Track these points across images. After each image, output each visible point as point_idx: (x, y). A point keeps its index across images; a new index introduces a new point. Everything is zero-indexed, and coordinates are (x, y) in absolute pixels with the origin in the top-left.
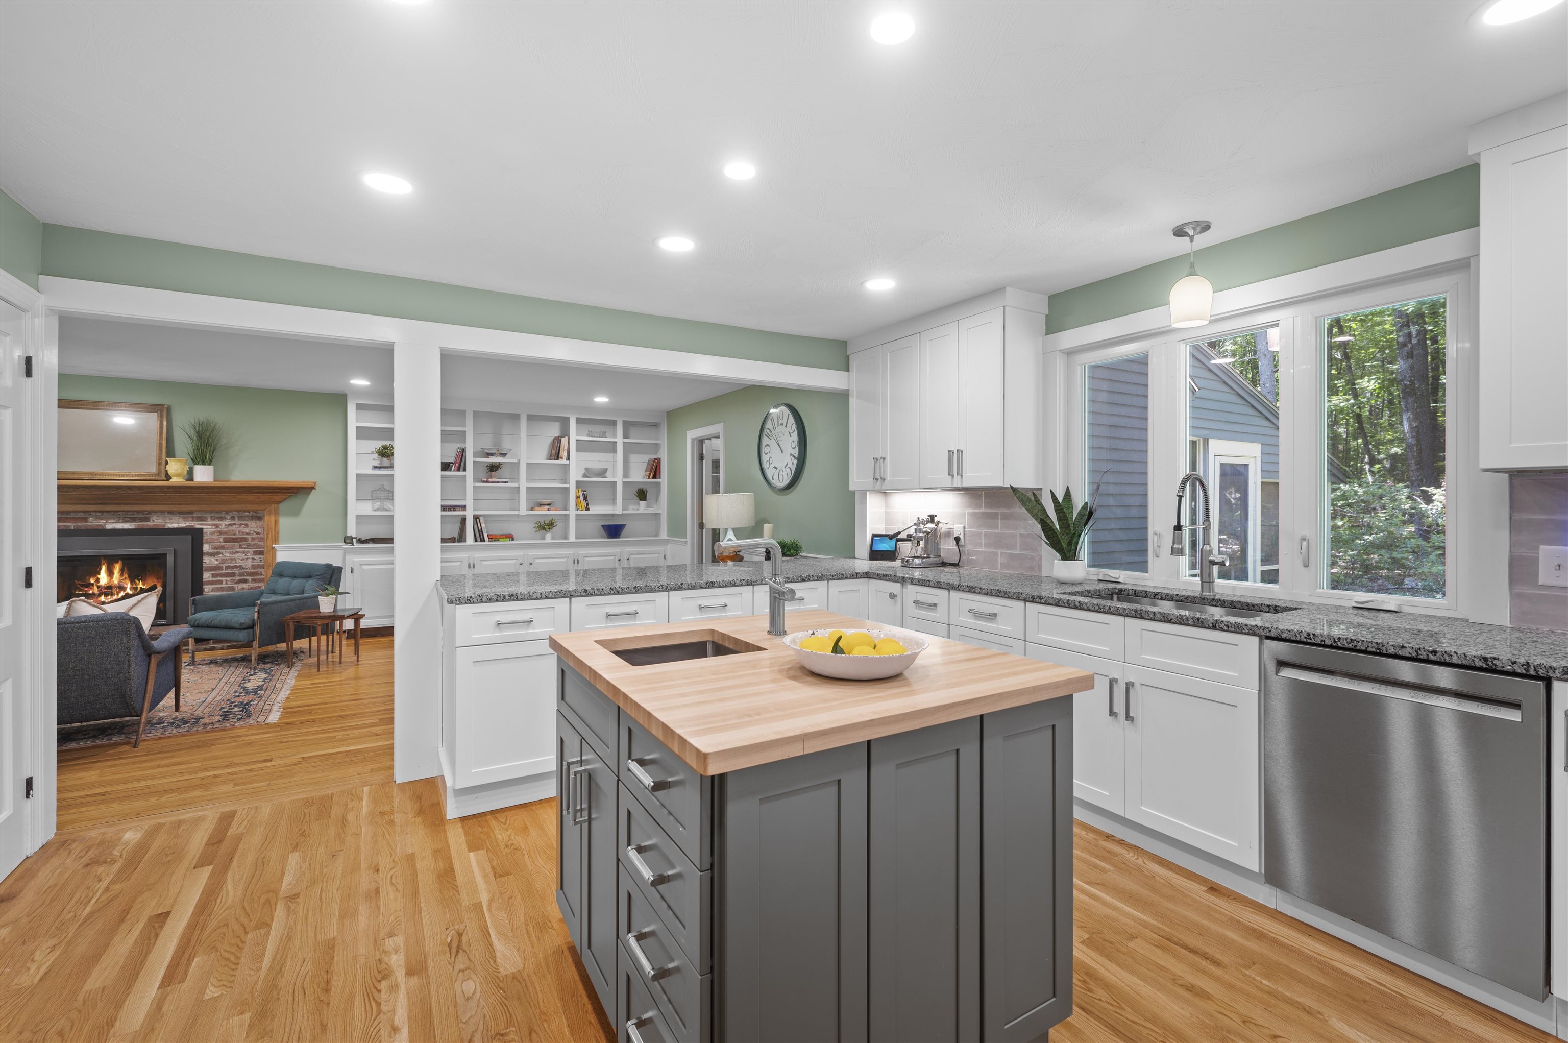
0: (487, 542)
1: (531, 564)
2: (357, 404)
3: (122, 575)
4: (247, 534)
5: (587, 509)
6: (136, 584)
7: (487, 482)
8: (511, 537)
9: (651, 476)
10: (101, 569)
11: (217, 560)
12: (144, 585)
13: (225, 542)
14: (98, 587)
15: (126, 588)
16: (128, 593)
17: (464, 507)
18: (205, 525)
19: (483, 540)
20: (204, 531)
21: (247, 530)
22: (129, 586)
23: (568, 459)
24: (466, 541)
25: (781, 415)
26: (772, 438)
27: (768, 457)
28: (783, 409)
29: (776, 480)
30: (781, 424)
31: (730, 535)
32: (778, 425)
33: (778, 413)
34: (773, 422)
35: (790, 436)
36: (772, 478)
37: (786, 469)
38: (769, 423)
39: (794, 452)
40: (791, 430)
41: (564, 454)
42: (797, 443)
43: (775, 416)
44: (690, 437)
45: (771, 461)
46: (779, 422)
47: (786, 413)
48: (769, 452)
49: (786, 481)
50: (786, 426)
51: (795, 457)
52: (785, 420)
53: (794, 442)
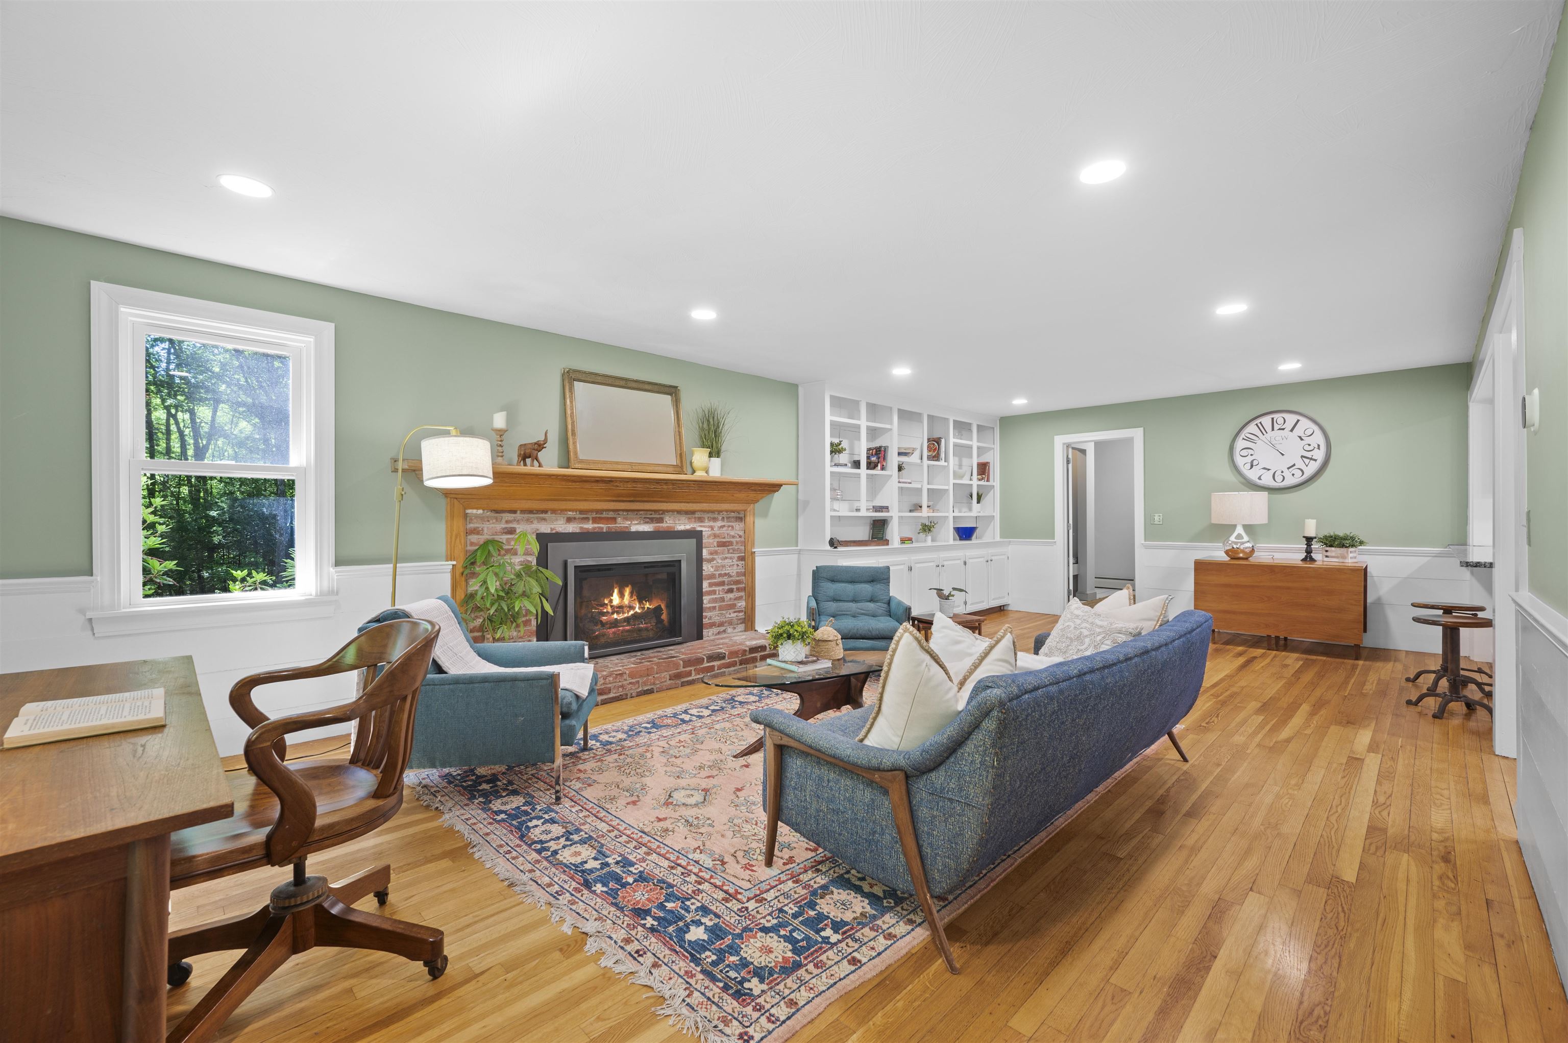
1: (943, 566)
2: (830, 396)
3: (631, 596)
4: (733, 537)
6: (643, 604)
8: (911, 540)
9: (986, 478)
10: (613, 592)
11: (712, 567)
12: (650, 605)
13: (718, 547)
14: (611, 606)
15: (635, 608)
16: (636, 612)
17: (886, 509)
18: (704, 526)
20: (704, 533)
21: (732, 533)
22: (637, 606)
23: (946, 460)
24: (892, 545)
25: (1281, 421)
26: (1259, 442)
27: (1249, 459)
28: (1285, 415)
29: (1267, 480)
30: (1280, 429)
31: (1240, 530)
32: (1273, 429)
33: (1273, 419)
34: (1260, 427)
35: (1302, 439)
36: (1260, 478)
37: (1290, 470)
38: (1252, 428)
39: (1309, 455)
40: (1302, 435)
41: (942, 455)
42: (1319, 445)
43: (1266, 421)
44: (1060, 441)
45: (1255, 463)
46: (1276, 427)
47: (1291, 419)
48: (1252, 455)
49: (1290, 481)
50: (1292, 430)
51: (1311, 459)
52: (1289, 426)
53: (1309, 445)
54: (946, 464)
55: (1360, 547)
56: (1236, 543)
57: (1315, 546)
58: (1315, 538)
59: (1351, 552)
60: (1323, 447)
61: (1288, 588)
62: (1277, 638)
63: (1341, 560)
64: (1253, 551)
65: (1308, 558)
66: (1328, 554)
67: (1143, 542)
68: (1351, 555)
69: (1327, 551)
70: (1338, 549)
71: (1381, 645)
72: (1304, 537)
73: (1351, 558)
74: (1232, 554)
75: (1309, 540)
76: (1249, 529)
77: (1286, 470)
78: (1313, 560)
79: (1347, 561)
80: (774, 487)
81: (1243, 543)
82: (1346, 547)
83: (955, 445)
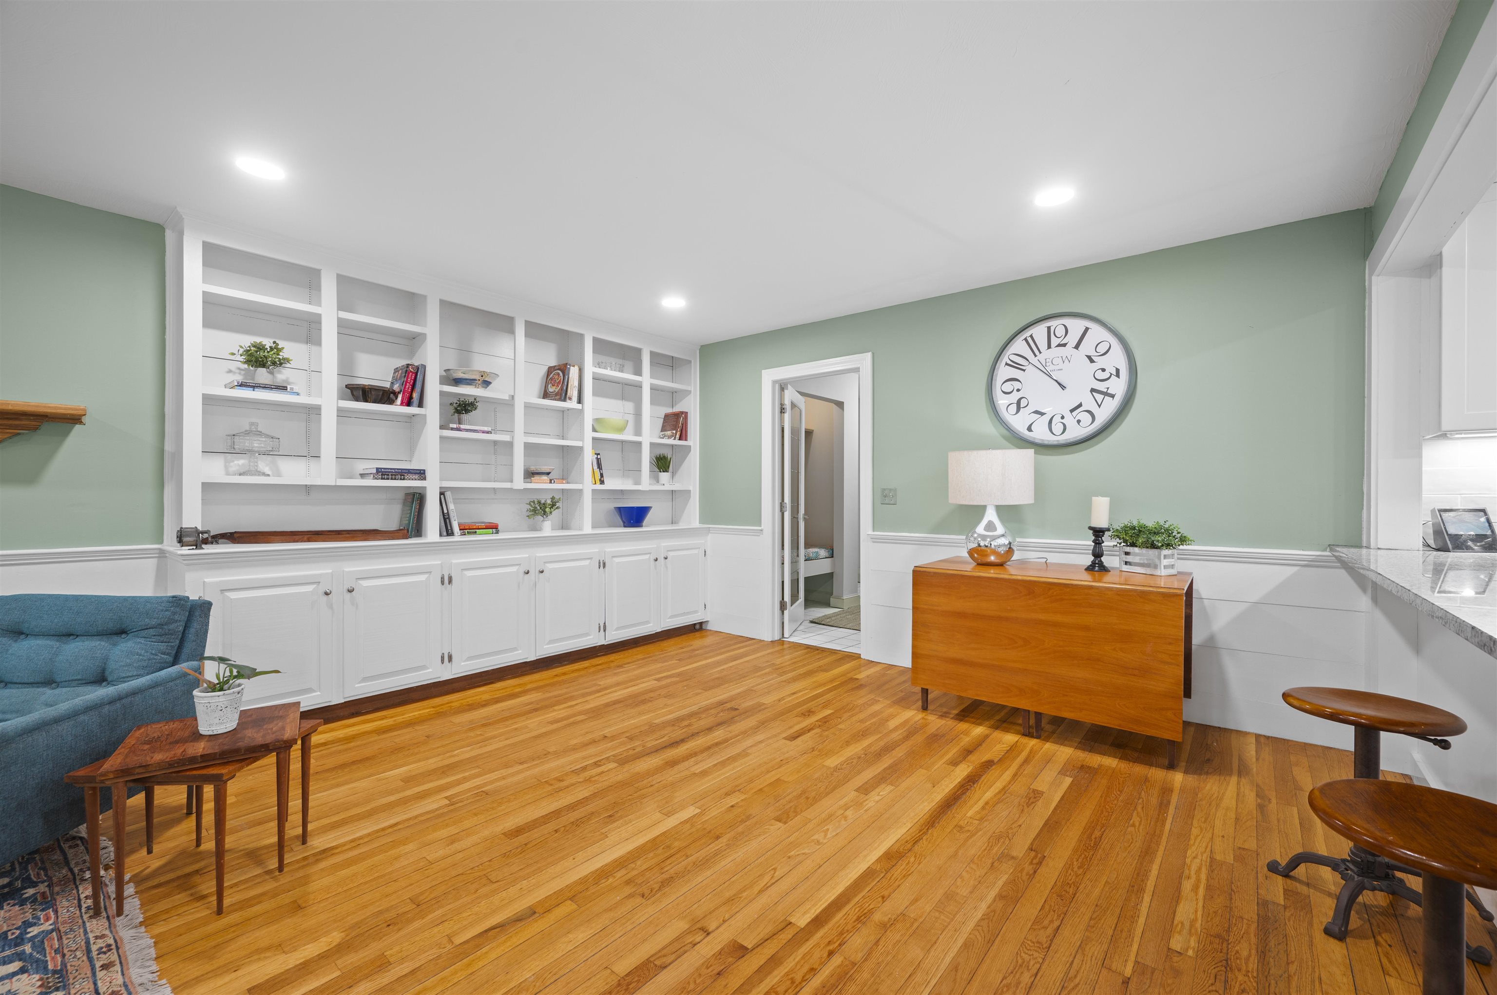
0: (457, 537)
1: (542, 572)
2: (204, 242)
5: (602, 482)
7: (458, 429)
8: (494, 527)
9: (678, 436)
17: (421, 474)
19: (450, 533)
23: (580, 401)
24: (426, 536)
25: (1060, 331)
26: (1029, 369)
27: (1015, 396)
28: (1068, 321)
29: (1041, 433)
30: (1059, 345)
31: (991, 515)
32: (1049, 347)
33: (1049, 328)
34: (1031, 343)
35: (1092, 361)
36: (1029, 429)
37: (1075, 413)
38: (1019, 346)
39: (1101, 386)
40: (1092, 353)
41: (573, 392)
42: (1118, 371)
43: (1039, 332)
44: (769, 377)
45: (1023, 403)
46: (1055, 341)
47: (1076, 326)
48: (1018, 390)
49: (1075, 432)
50: (1077, 347)
51: (1106, 394)
52: (1072, 339)
53: (1103, 370)
54: (579, 406)
55: (1181, 547)
56: (984, 537)
57: (1108, 542)
58: (1108, 530)
59: (1165, 557)
60: (1124, 373)
61: (1056, 625)
62: (1038, 715)
63: (1148, 571)
64: (1010, 550)
65: (1097, 566)
66: (1129, 558)
67: (871, 532)
68: (1165, 562)
69: (1127, 554)
70: (1144, 551)
71: (1215, 721)
72: (1090, 528)
73: (1165, 567)
74: (979, 555)
75: (1098, 533)
76: (1007, 512)
77: (1067, 414)
78: (1104, 569)
79: (1158, 573)
80: (74, 419)
81: (994, 538)
82: (1157, 548)
83: (596, 378)
